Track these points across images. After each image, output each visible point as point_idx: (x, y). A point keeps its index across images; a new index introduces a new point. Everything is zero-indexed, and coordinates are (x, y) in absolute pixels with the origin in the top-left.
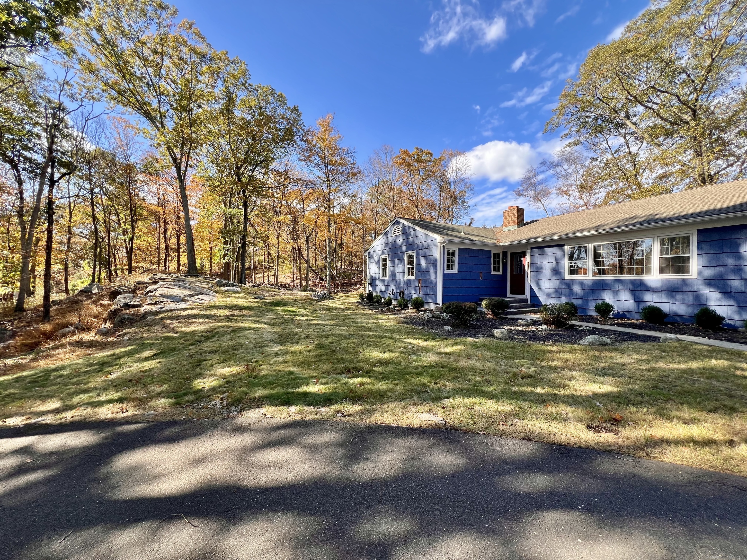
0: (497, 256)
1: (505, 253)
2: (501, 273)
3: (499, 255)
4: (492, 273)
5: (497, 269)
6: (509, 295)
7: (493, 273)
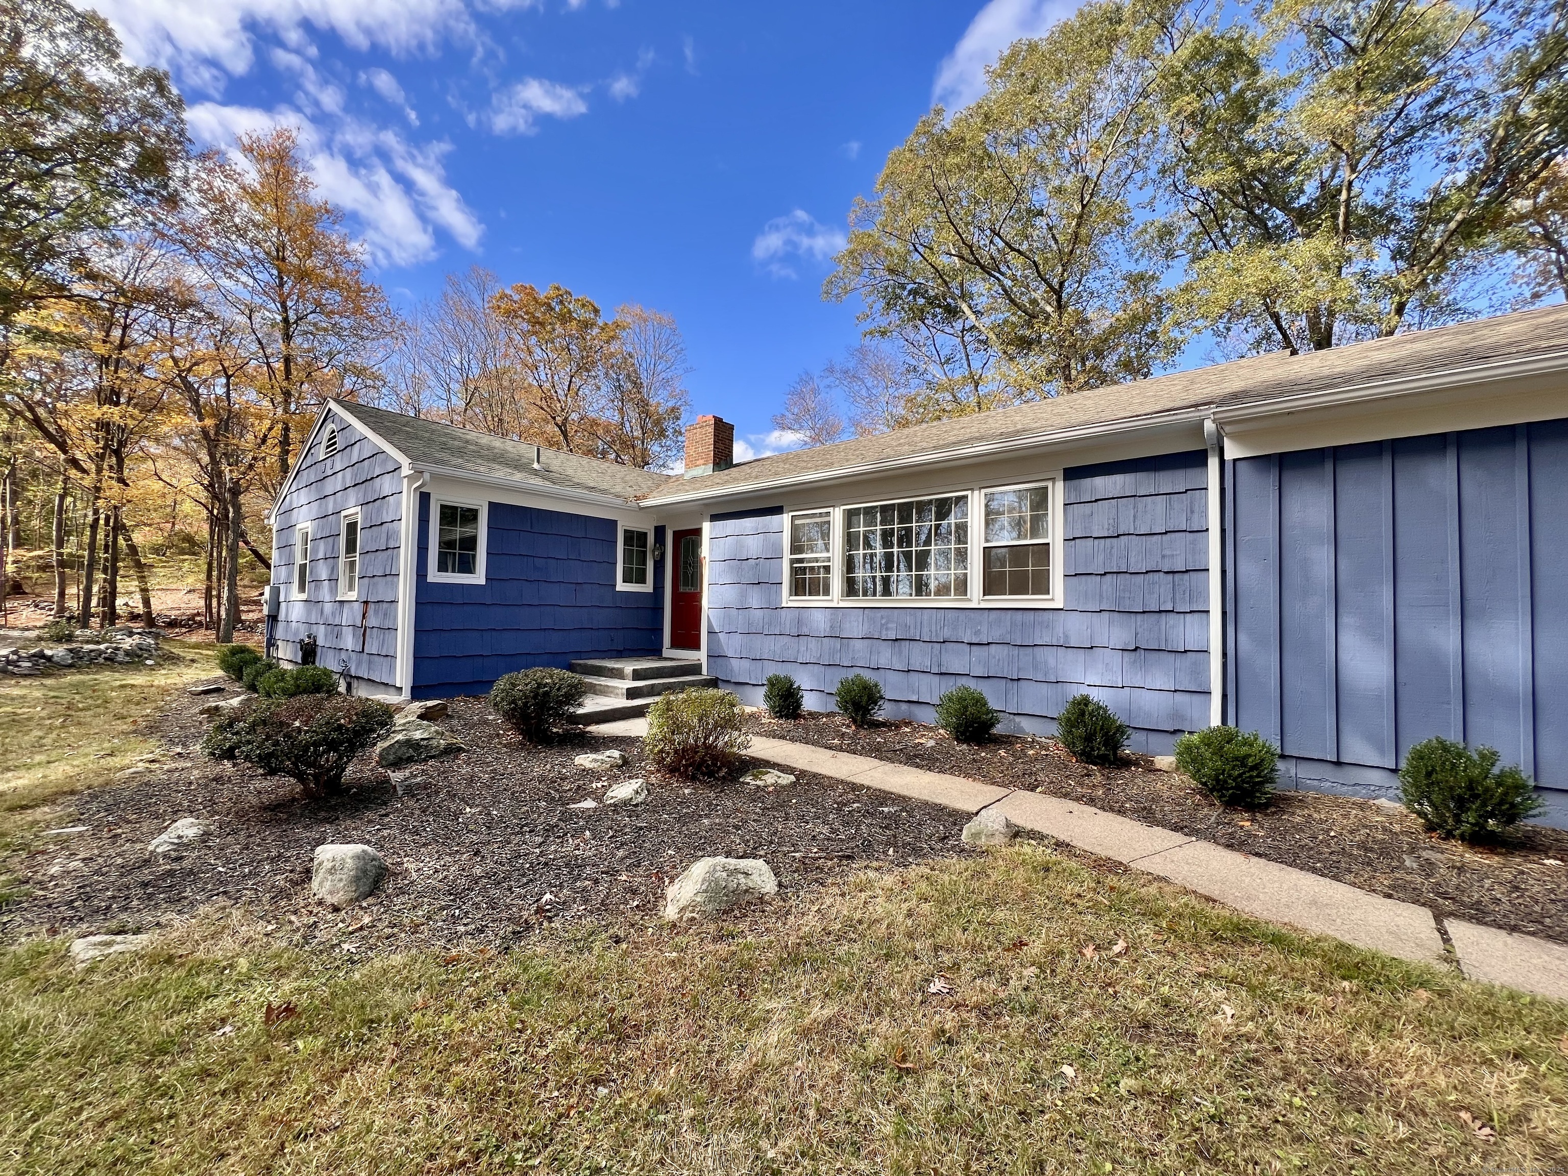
0: (635, 539)
1: (660, 531)
2: (648, 587)
3: (643, 536)
4: (618, 589)
5: (635, 575)
6: (666, 652)
7: (621, 586)
